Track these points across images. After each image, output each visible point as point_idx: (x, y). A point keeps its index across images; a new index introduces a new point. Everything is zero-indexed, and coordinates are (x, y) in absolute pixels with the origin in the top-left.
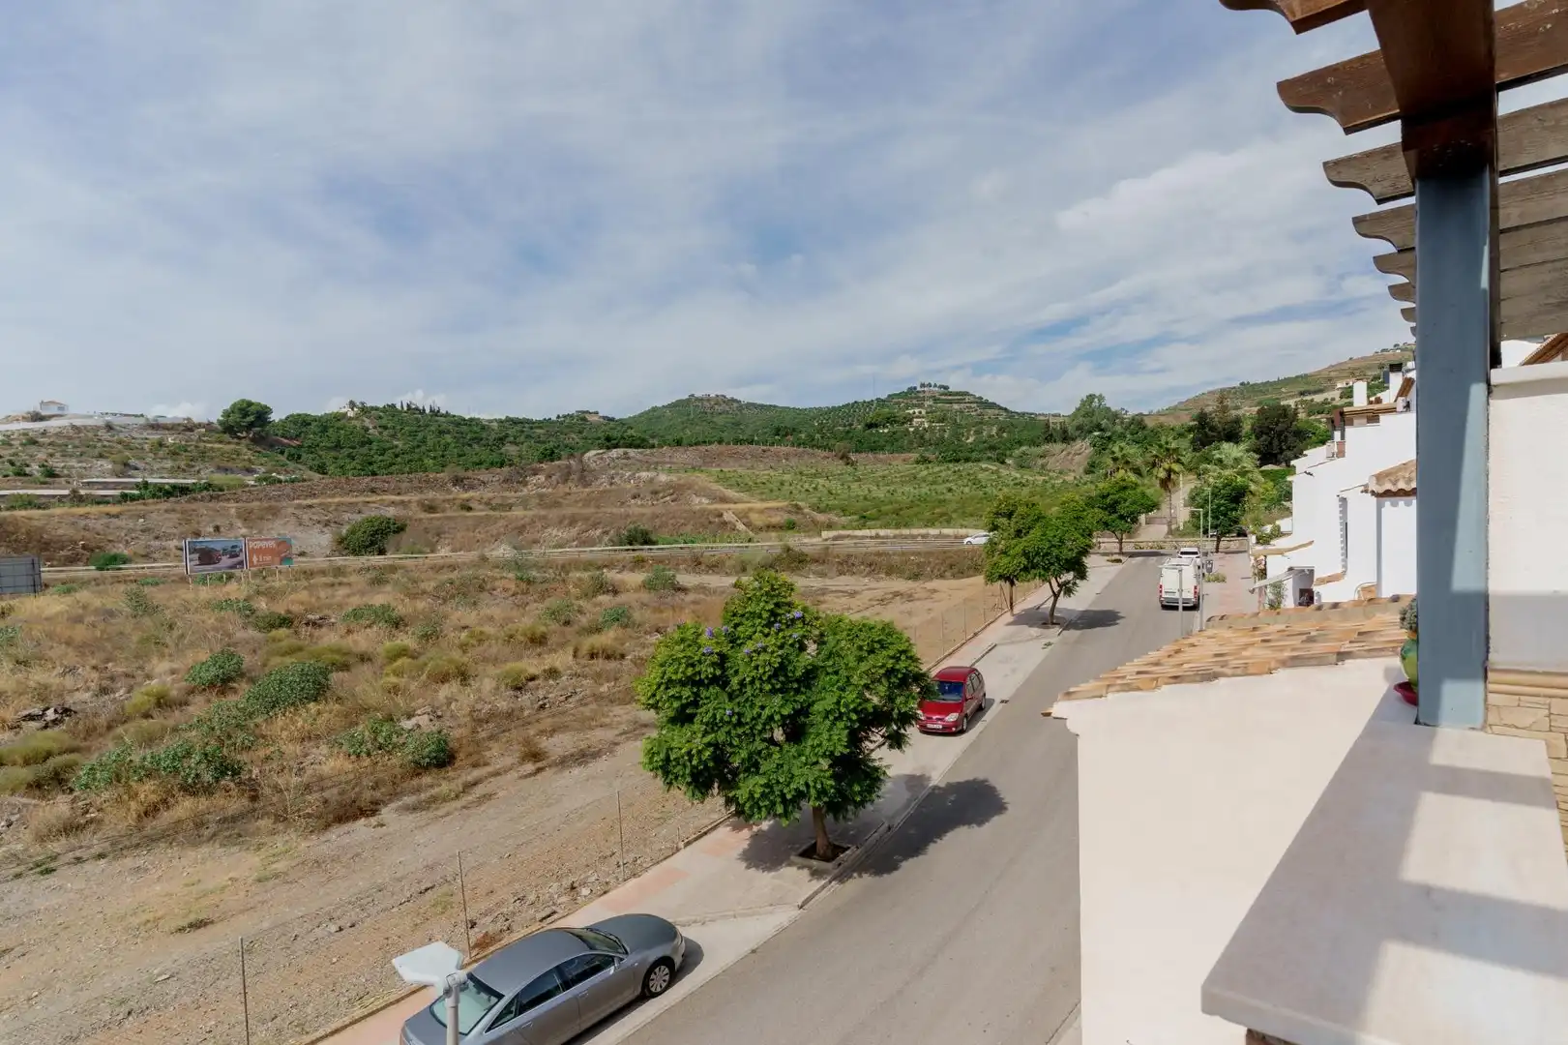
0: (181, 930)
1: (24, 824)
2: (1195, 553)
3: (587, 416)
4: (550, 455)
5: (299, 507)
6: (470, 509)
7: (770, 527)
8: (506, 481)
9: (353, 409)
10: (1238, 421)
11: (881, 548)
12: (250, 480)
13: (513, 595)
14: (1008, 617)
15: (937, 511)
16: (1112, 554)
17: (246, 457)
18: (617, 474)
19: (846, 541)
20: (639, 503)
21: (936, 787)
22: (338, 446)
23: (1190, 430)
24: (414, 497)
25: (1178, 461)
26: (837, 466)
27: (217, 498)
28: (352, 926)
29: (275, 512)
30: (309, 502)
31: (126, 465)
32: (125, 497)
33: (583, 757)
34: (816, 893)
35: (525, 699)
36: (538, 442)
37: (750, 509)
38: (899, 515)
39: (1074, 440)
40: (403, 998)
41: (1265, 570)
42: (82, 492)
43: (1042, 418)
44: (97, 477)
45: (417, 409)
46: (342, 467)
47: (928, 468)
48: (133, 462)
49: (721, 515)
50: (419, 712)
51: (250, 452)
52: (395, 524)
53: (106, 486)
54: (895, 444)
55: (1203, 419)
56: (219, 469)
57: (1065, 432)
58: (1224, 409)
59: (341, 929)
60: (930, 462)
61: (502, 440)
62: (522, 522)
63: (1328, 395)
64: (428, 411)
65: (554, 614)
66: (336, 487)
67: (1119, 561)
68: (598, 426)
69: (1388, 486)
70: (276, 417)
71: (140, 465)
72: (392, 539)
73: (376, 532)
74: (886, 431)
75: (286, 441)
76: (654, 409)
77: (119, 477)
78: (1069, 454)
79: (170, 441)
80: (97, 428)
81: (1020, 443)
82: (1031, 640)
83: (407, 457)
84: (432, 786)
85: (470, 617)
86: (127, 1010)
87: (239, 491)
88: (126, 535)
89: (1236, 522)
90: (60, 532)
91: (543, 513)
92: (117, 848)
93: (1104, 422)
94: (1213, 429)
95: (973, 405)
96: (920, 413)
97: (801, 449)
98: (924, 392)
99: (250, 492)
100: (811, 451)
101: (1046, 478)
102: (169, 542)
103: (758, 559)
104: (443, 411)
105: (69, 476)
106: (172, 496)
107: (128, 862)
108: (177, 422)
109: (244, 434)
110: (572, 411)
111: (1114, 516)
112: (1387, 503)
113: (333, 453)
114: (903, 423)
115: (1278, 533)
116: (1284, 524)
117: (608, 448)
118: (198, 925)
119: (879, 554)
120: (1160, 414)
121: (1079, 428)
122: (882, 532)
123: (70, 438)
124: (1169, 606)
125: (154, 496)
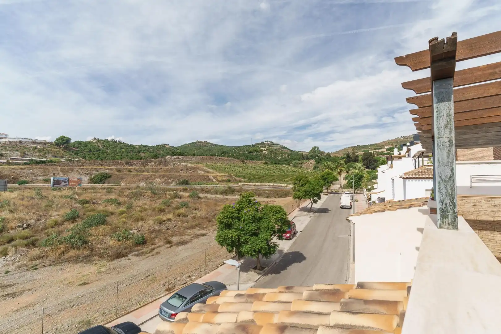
0: (80, 285)
1: (26, 256)
2: (349, 193)
3: (166, 146)
4: (156, 157)
5: (79, 169)
6: (131, 172)
7: (224, 181)
8: (142, 164)
9: (95, 140)
10: (357, 156)
11: (257, 189)
12: (63, 160)
13: (150, 198)
14: (298, 209)
15: (271, 178)
16: (325, 193)
17: (62, 153)
18: (176, 163)
19: (246, 186)
20: (182, 172)
21: (286, 253)
22: (90, 151)
23: (344, 158)
24: (115, 167)
25: (343, 167)
26: (240, 164)
27: (54, 165)
28: (130, 285)
29: (72, 170)
30: (82, 167)
31: (25, 154)
32: (25, 164)
33: (183, 243)
34: (259, 279)
35: (163, 227)
36: (150, 153)
37: (217, 175)
38: (261, 179)
39: (310, 159)
40: (152, 302)
41: (371, 198)
42: (10, 161)
43: (300, 152)
44: (15, 157)
45: (115, 141)
46: (91, 157)
47: (267, 165)
48: (27, 153)
49: (209, 177)
50: (133, 229)
51: (63, 152)
52: (108, 175)
53: (17, 160)
54: (257, 158)
55: (348, 155)
56: (53, 156)
57: (307, 157)
58: (354, 153)
59: (127, 286)
60: (268, 164)
61: (139, 151)
62: (148, 176)
63: (383, 150)
64: (118, 142)
65: (165, 203)
66: (90, 163)
67: (327, 195)
68: (168, 149)
69: (407, 176)
70: (72, 141)
71: (29, 154)
72: (108, 180)
73: (102, 177)
74: (255, 154)
75: (74, 149)
76: (186, 144)
77: (22, 157)
78: (309, 163)
79: (39, 147)
80: (17, 142)
81: (294, 160)
82: (305, 215)
83: (111, 155)
84: (141, 250)
85: (140, 203)
86: (73, 304)
87: (61, 163)
88: (26, 175)
89: (360, 185)
90: (6, 173)
91: (154, 174)
92: (54, 263)
93: (319, 155)
94: (351, 158)
95: (280, 148)
96: (265, 149)
97: (230, 159)
98: (266, 143)
99: (64, 164)
100: (233, 159)
101: (302, 170)
102: (39, 178)
103: (221, 190)
104: (122, 142)
105: (6, 156)
106: (40, 164)
107: (58, 267)
108: (41, 141)
109: (62, 146)
110: (161, 144)
111: (326, 182)
112: (407, 180)
113: (88, 153)
114: (260, 152)
115: (373, 188)
116: (375, 186)
117: (173, 155)
118: (85, 284)
119: (256, 190)
120: (334, 153)
121: (311, 156)
122: (257, 184)
123: (8, 145)
124: (343, 208)
125: (34, 164)
